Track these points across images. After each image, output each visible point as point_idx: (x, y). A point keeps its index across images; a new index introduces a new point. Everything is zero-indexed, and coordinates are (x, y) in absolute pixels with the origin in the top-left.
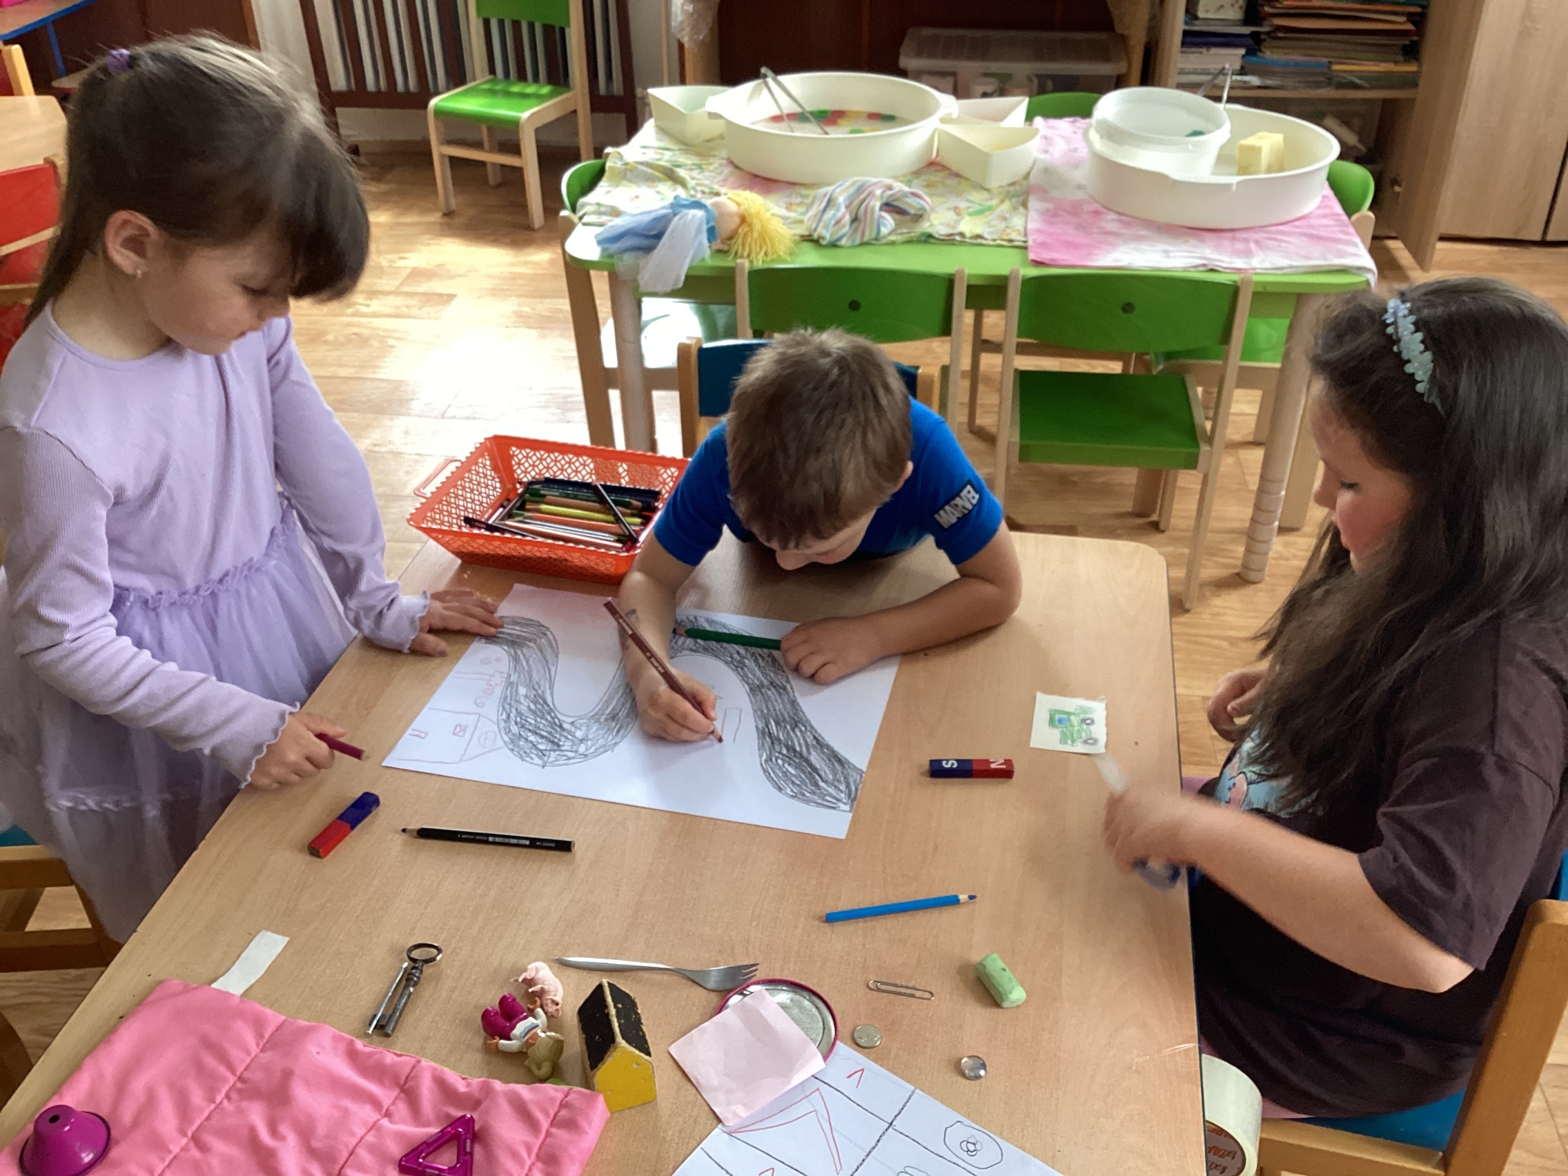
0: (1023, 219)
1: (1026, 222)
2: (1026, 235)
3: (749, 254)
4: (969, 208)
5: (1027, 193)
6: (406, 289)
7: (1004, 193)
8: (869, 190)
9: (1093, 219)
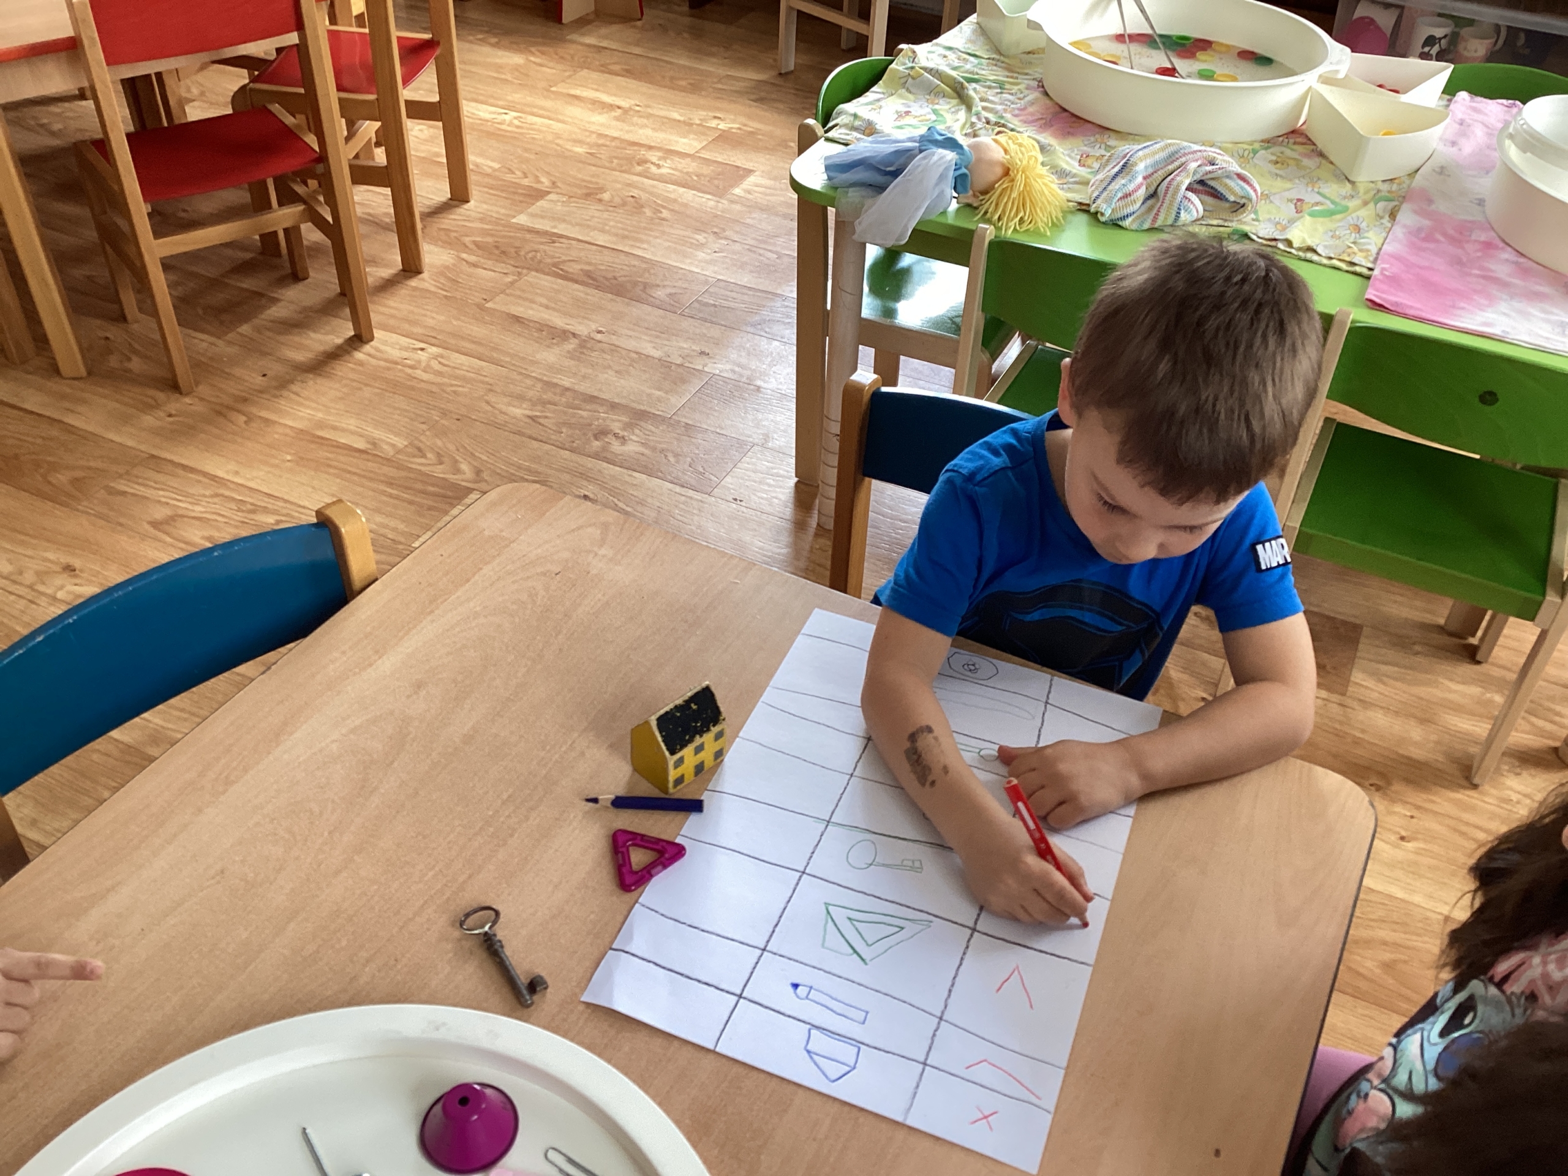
0: (1384, 234)
2: (1375, 261)
3: (999, 219)
4: (1317, 204)
5: (1404, 198)
6: (706, 155)
7: (1373, 193)
8: (1183, 159)
9: (1479, 254)
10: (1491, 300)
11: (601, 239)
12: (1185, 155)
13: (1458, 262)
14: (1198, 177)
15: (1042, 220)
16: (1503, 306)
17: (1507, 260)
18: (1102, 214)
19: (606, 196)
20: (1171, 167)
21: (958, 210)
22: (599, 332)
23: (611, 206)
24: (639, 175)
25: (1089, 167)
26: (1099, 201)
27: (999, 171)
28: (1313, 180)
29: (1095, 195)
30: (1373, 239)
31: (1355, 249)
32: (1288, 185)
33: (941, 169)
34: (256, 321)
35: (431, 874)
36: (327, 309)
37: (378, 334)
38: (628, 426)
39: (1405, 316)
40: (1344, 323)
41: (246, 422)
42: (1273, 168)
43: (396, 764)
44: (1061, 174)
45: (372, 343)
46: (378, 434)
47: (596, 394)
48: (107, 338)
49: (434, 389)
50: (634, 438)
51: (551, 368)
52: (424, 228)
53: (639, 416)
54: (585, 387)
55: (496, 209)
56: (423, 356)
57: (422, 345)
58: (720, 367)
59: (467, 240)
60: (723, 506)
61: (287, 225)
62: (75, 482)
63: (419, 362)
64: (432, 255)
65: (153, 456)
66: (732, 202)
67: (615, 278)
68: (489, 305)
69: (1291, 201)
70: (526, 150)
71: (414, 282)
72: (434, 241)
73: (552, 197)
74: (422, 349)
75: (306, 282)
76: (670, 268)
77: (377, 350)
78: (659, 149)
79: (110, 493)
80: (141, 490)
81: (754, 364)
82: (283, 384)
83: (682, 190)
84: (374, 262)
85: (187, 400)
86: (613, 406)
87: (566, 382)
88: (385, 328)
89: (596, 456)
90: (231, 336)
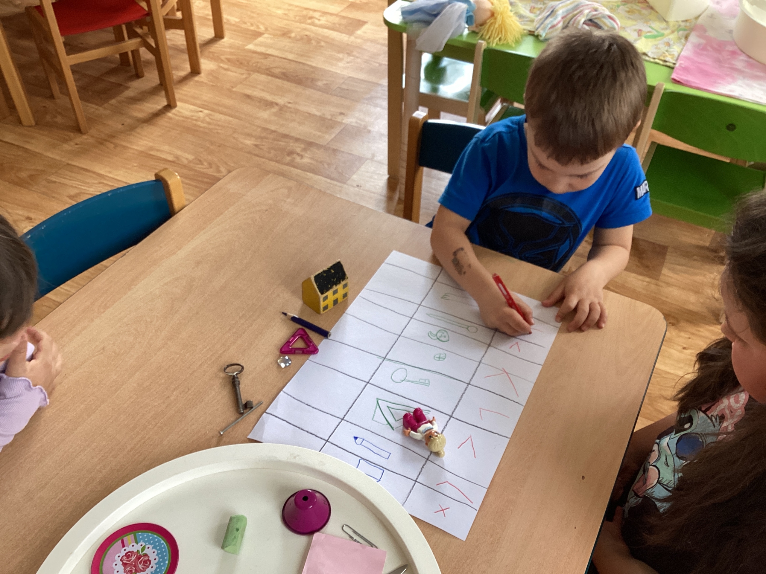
0: (681, 47)
1: (682, 49)
2: (677, 60)
3: (489, 38)
4: (649, 32)
5: (692, 29)
6: (343, 14)
7: (677, 27)
8: (581, 9)
9: (729, 57)
10: (734, 79)
11: (291, 57)
12: (583, 6)
13: (718, 61)
14: (589, 17)
15: (510, 39)
16: (740, 82)
17: (743, 60)
18: (541, 36)
19: (293, 35)
20: (575, 12)
21: (469, 34)
22: (290, 103)
23: (295, 40)
24: (309, 24)
25: (535, 13)
26: (539, 29)
27: (488, 14)
28: (647, 21)
29: (537, 26)
30: (676, 49)
31: (667, 54)
32: (635, 23)
33: (459, 13)
34: (119, 98)
35: (205, 350)
36: (154, 91)
37: (179, 104)
38: (305, 150)
39: (691, 87)
40: (660, 90)
41: (114, 148)
42: (627, 15)
43: (187, 300)
44: (521, 17)
45: (177, 109)
46: (179, 153)
47: (287, 133)
48: (44, 107)
49: (207, 131)
50: (307, 155)
51: (266, 121)
52: (201, 52)
53: (309, 145)
54: (283, 130)
55: (238, 42)
56: (201, 115)
57: (201, 109)
58: (350, 120)
59: (223, 57)
60: (352, 189)
61: (132, 49)
62: (31, 177)
63: (199, 118)
64: (205, 64)
65: (69, 164)
66: (356, 38)
67: (297, 76)
68: (234, 89)
69: (635, 30)
70: (253, 12)
71: (197, 78)
72: (207, 58)
73: (266, 35)
74: (201, 111)
75: (143, 79)
76: (325, 71)
77: (178, 111)
78: (319, 11)
79: (48, 182)
80: (62, 180)
81: (367, 119)
82: (132, 128)
83: (331, 32)
84: (177, 68)
85: (85, 137)
86: (297, 140)
87: (273, 128)
88: (182, 101)
89: (288, 164)
90: (106, 105)
